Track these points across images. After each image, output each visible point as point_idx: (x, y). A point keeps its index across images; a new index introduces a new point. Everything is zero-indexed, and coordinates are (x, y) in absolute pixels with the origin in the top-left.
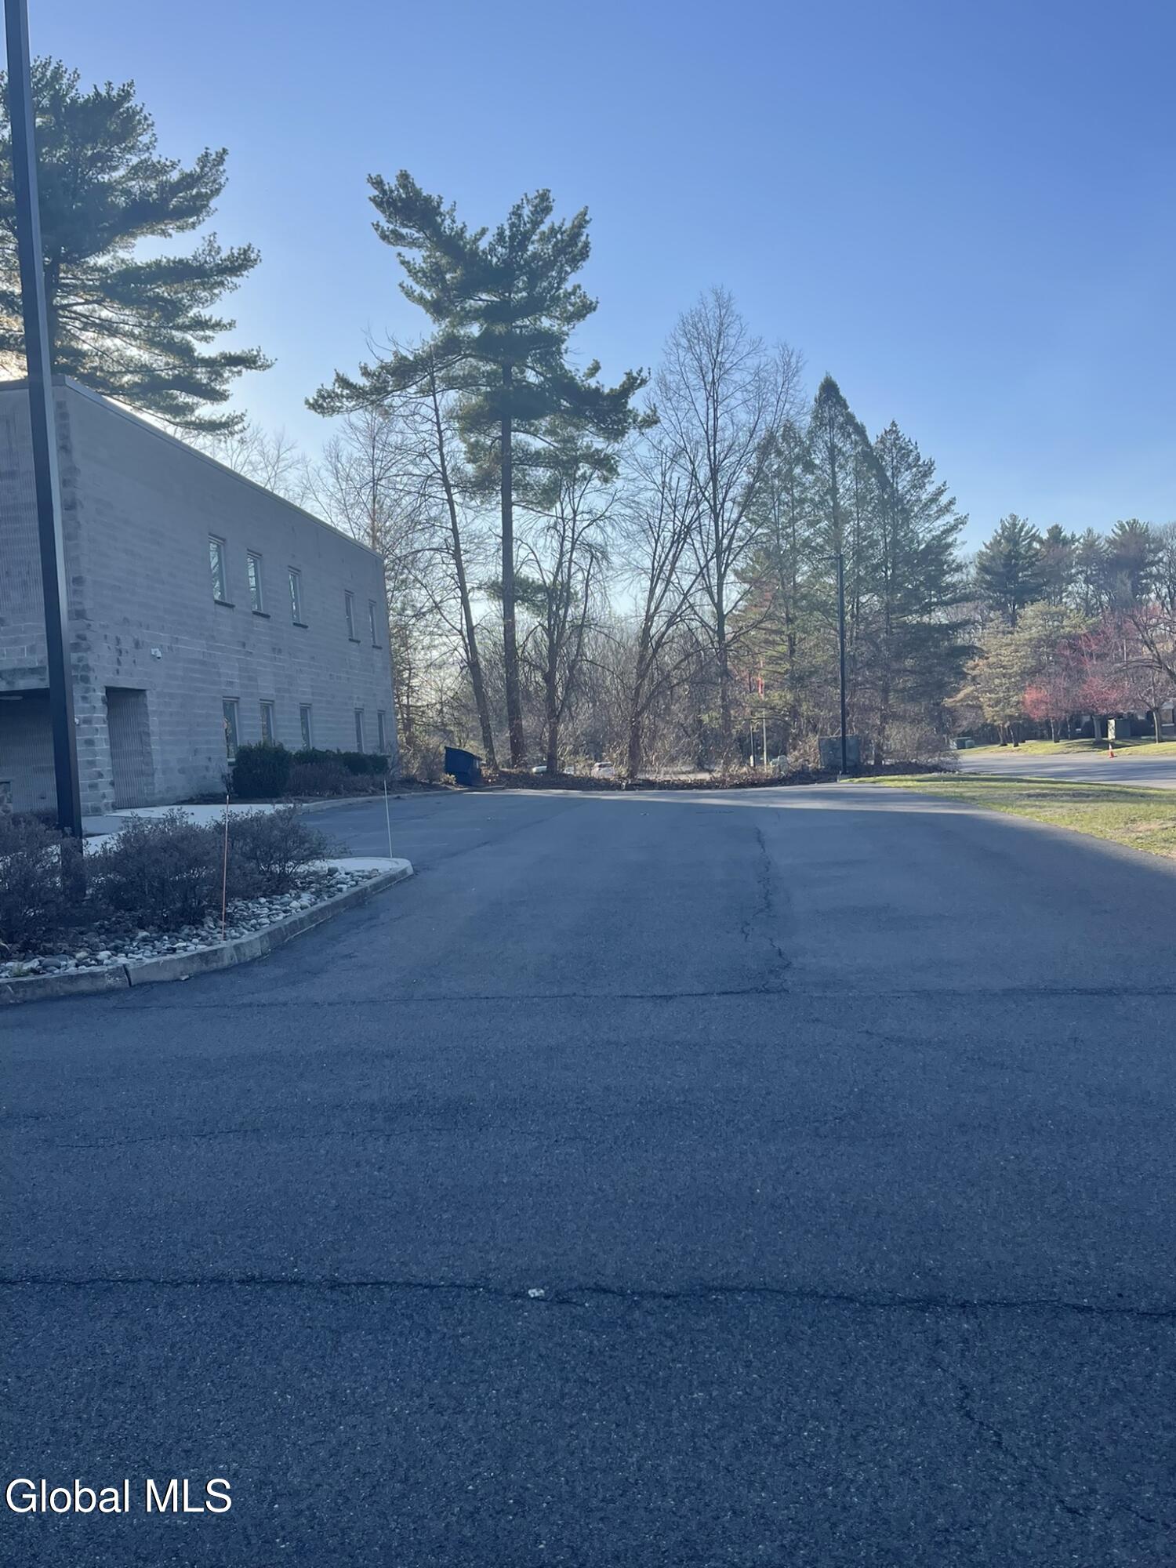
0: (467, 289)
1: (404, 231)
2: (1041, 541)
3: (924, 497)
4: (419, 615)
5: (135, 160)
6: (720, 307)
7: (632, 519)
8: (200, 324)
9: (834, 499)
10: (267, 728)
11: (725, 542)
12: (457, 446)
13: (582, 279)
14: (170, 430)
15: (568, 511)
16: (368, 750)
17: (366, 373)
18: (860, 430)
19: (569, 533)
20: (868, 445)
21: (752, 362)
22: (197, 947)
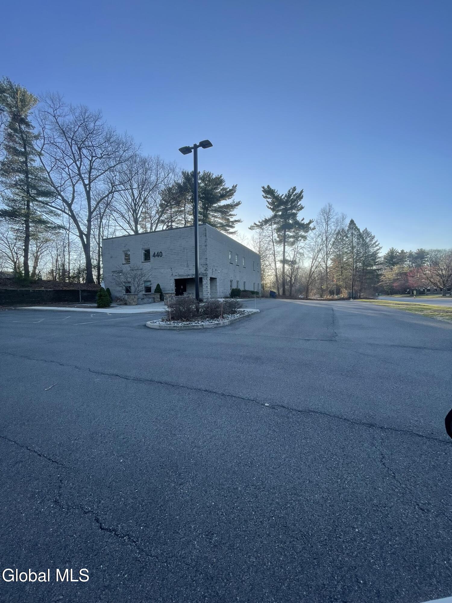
0: (278, 206)
1: (268, 196)
2: (399, 253)
3: (372, 243)
4: (267, 266)
5: (222, 188)
6: (330, 206)
7: (309, 248)
8: (231, 215)
9: (352, 243)
10: (237, 286)
11: (328, 252)
12: (275, 235)
13: (301, 203)
14: (225, 234)
15: (296, 247)
16: (255, 291)
17: (259, 222)
18: (359, 230)
19: (296, 251)
20: (360, 233)
21: (335, 217)
22: (216, 322)
